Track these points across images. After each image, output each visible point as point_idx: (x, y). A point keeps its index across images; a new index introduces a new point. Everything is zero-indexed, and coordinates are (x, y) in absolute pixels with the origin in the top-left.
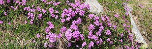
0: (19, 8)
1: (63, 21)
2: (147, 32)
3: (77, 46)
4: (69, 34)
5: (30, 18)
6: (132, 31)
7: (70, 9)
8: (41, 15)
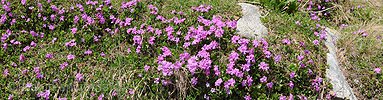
0: (120, 32)
1: (186, 45)
2: (364, 81)
3: (208, 85)
4: (192, 62)
5: (137, 45)
6: (327, 76)
7: (201, 28)
8: (153, 38)
